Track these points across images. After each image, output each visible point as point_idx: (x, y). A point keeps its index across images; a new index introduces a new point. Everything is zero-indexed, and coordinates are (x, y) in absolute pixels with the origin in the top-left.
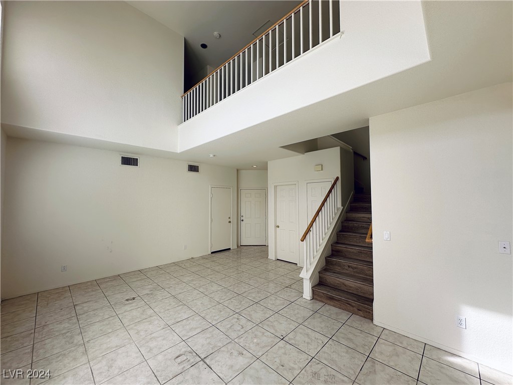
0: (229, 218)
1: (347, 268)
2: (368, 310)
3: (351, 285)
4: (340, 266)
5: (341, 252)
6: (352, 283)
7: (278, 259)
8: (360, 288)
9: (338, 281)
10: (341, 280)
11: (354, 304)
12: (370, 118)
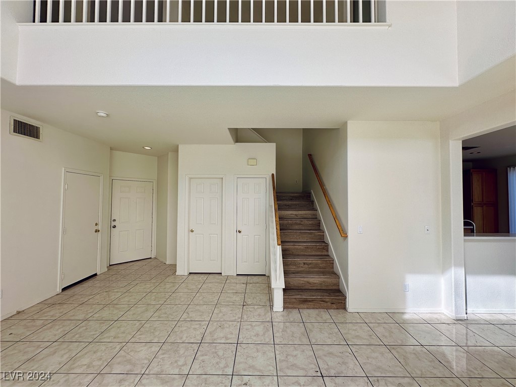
0: (96, 224)
1: (302, 265)
2: (340, 301)
3: (315, 282)
4: (295, 265)
5: (289, 251)
6: (316, 280)
7: (190, 273)
8: (324, 282)
9: (303, 281)
10: (305, 279)
11: (328, 300)
12: (349, 122)
